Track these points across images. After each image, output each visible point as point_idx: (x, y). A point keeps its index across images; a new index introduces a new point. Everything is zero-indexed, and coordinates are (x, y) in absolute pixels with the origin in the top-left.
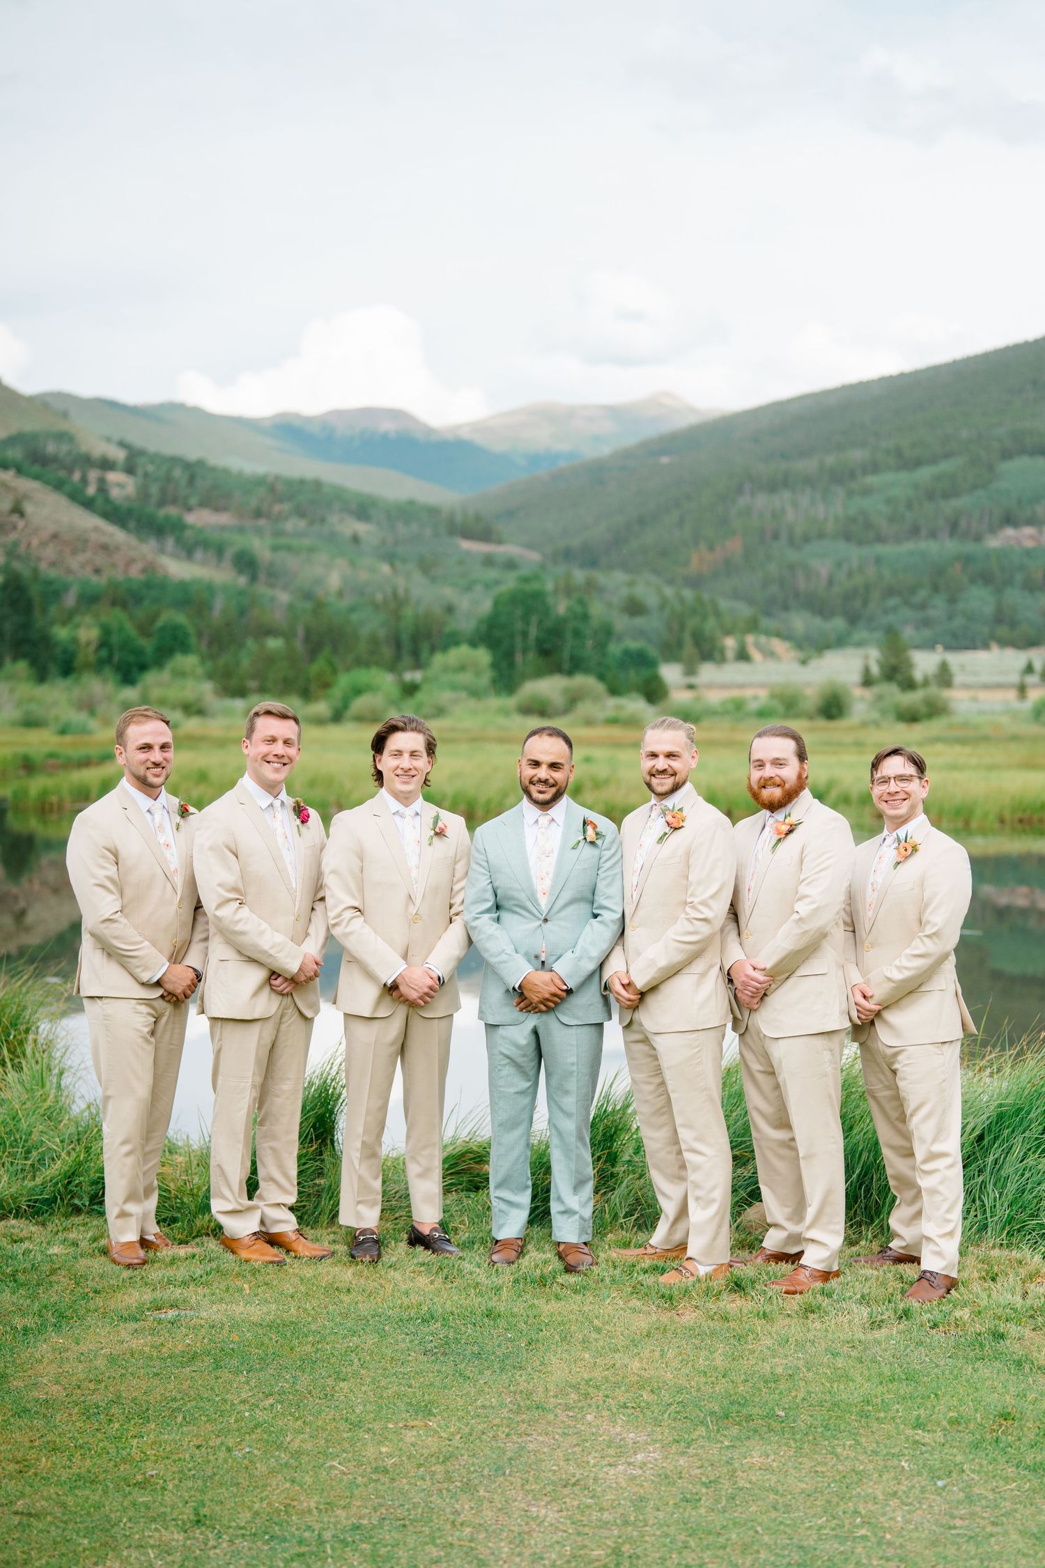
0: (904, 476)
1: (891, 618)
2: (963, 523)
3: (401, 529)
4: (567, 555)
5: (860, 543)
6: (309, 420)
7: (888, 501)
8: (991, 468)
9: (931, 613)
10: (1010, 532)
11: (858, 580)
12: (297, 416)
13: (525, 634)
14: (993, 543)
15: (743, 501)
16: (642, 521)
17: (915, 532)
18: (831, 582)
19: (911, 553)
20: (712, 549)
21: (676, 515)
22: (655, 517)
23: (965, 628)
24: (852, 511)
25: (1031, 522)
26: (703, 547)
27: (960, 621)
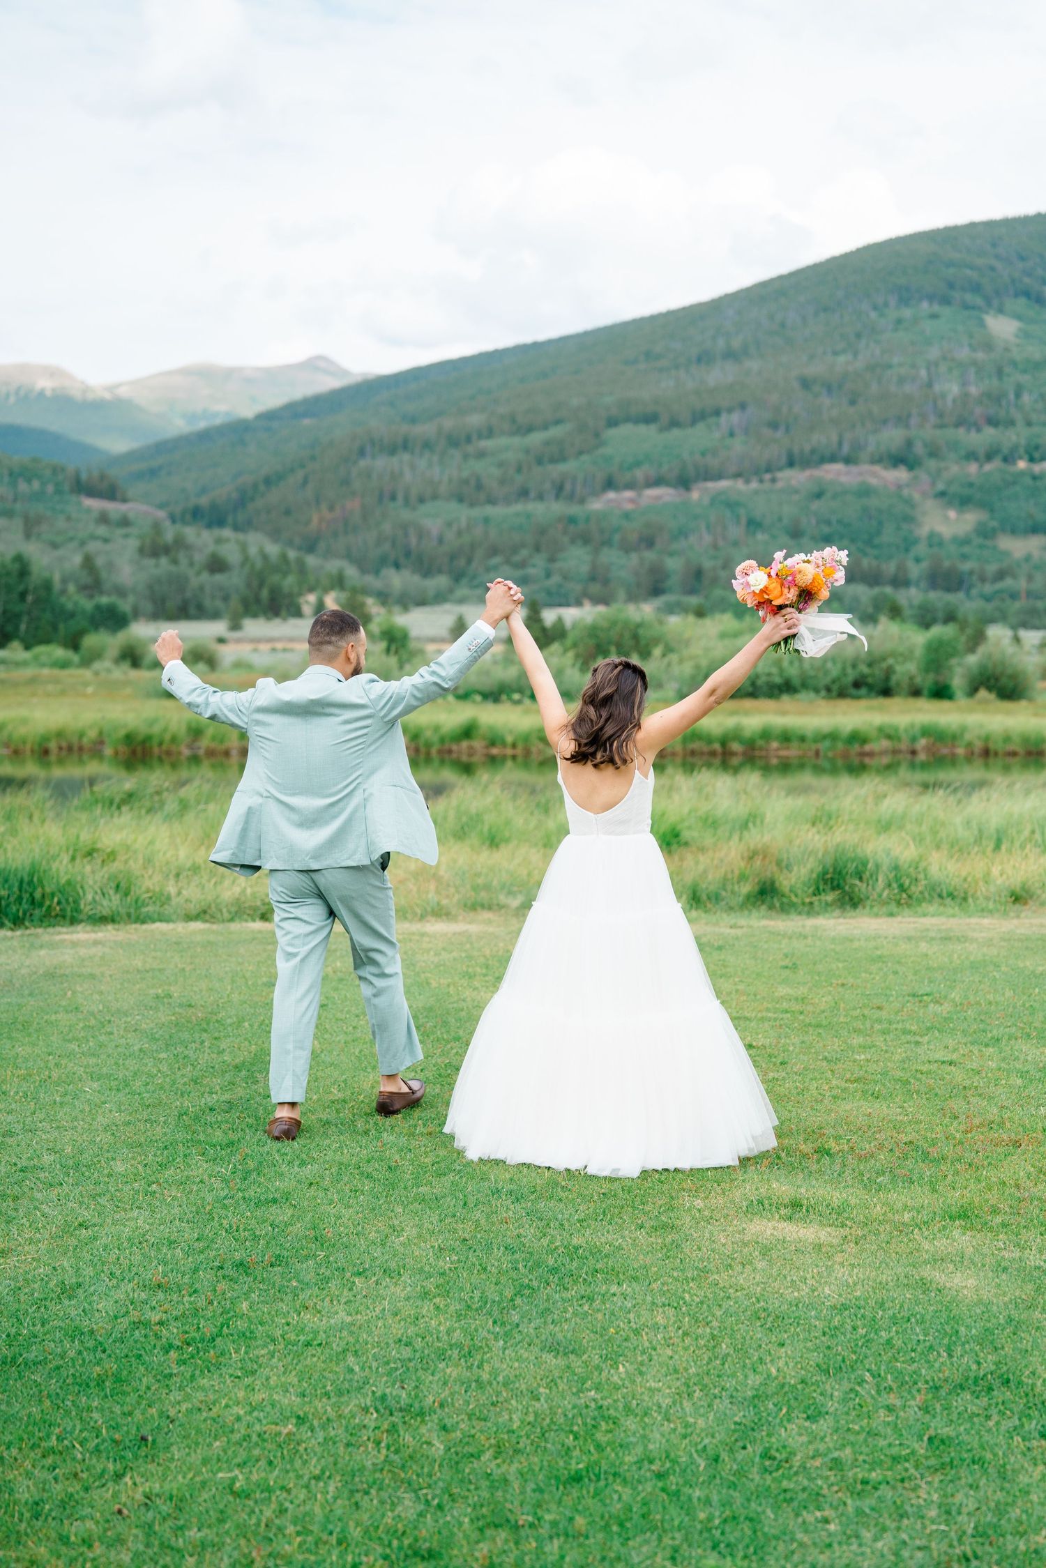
0: (516, 441)
2: (568, 487)
3: (23, 487)
4: (196, 515)
5: (472, 505)
7: (501, 465)
8: (597, 435)
9: (531, 571)
10: (611, 495)
11: (465, 539)
14: (596, 505)
15: (363, 463)
16: (268, 481)
17: (524, 494)
18: (441, 540)
19: (517, 514)
20: (331, 508)
21: (300, 474)
22: (280, 477)
23: (560, 586)
24: (465, 474)
25: (630, 486)
26: (324, 507)
27: (556, 579)
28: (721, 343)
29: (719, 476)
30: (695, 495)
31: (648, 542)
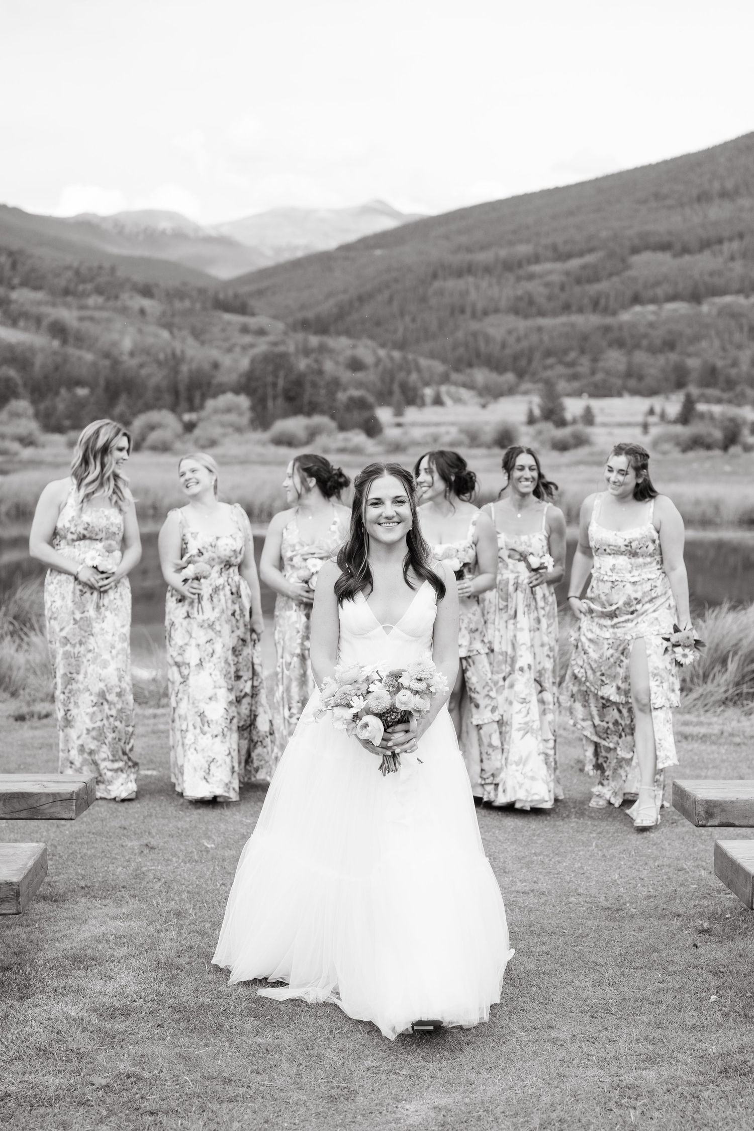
0: (558, 266)
1: (548, 373)
2: (603, 302)
3: (177, 304)
4: (305, 325)
5: (526, 317)
6: (104, 219)
7: (547, 285)
8: (623, 260)
9: (580, 369)
10: (638, 308)
11: (525, 344)
12: (95, 216)
13: (275, 385)
14: (625, 317)
15: (437, 284)
16: (361, 299)
17: (566, 308)
18: (504, 346)
19: (564, 324)
20: (413, 320)
21: (386, 294)
22: (371, 296)
23: (604, 381)
24: (520, 292)
25: (653, 301)
26: (407, 319)
27: (599, 377)
28: (717, 185)
29: (723, 292)
30: (705, 308)
31: (670, 345)
